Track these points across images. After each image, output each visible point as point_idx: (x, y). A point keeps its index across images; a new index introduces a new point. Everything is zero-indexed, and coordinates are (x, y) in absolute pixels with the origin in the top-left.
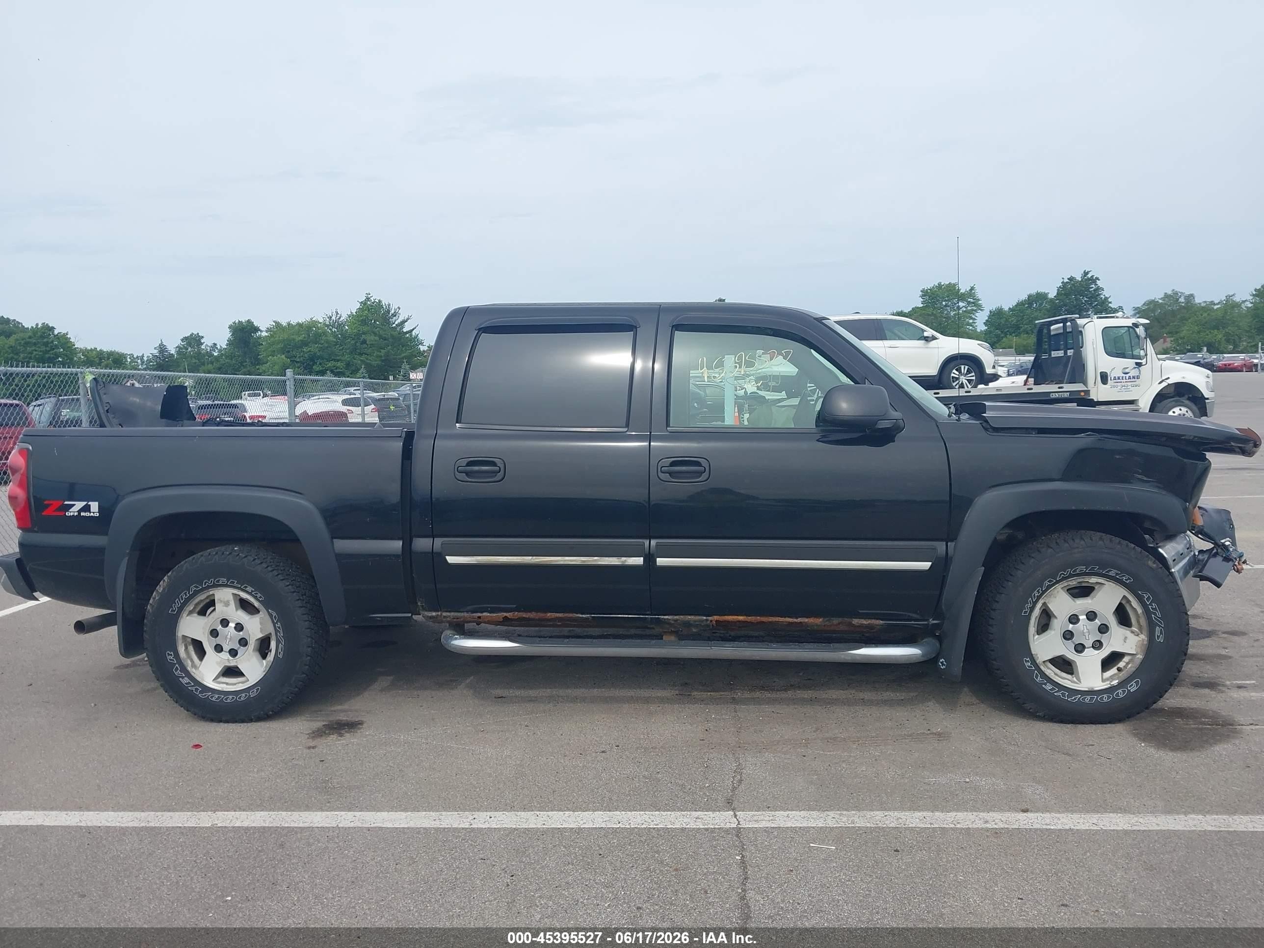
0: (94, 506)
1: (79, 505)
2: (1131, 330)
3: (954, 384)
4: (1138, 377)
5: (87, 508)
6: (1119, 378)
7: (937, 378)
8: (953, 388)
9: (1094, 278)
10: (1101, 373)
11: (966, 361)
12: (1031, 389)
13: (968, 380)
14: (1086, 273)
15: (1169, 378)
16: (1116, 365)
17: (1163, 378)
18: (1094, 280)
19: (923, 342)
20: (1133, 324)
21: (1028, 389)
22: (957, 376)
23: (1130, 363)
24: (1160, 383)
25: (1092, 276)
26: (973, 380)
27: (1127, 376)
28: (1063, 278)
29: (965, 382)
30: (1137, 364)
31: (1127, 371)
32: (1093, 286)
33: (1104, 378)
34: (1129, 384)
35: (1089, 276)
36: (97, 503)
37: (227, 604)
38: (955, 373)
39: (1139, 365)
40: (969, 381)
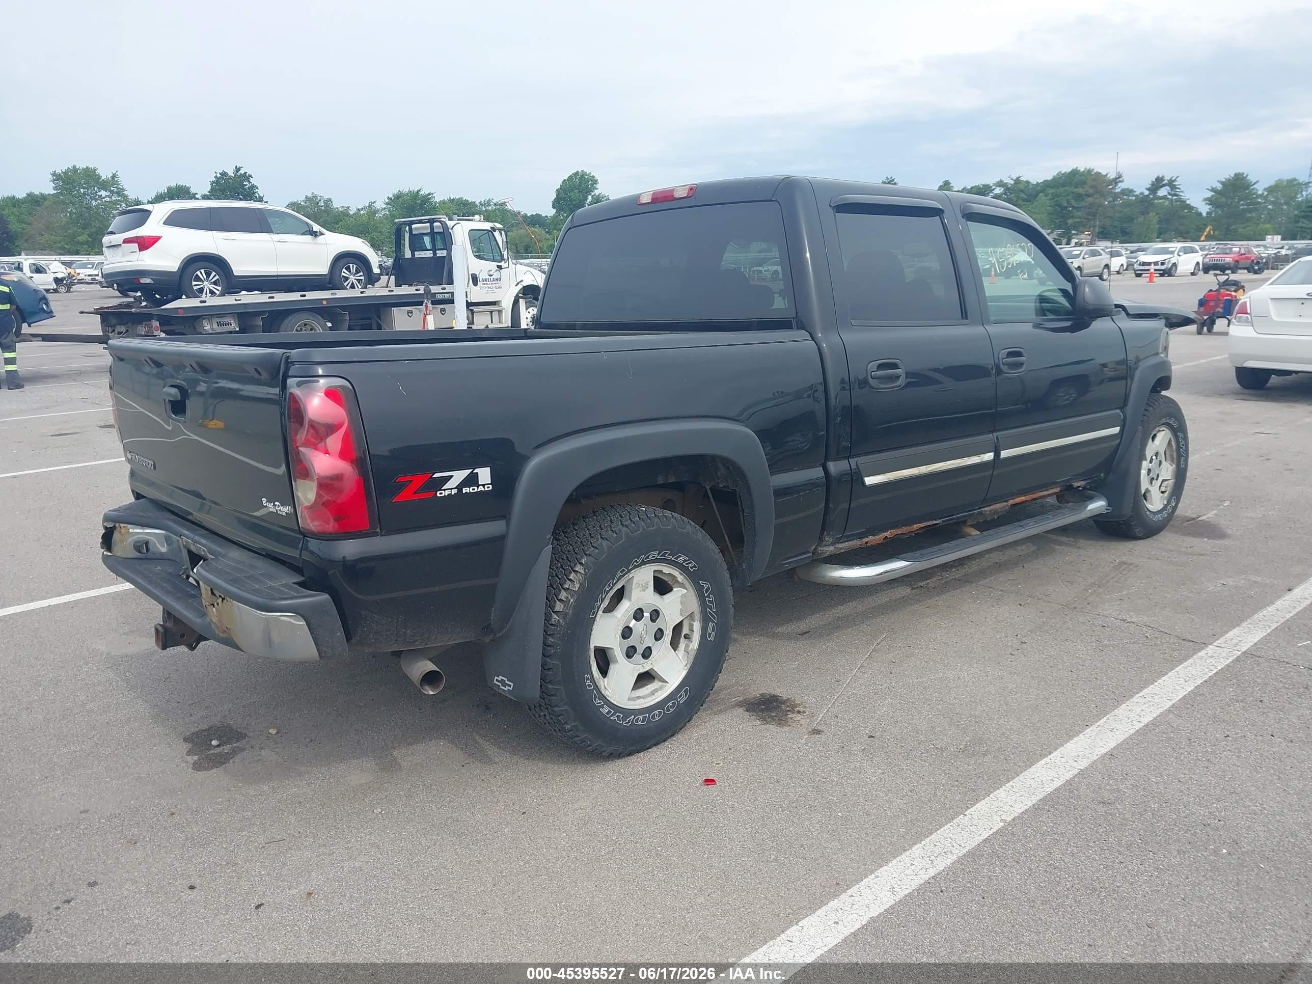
0: (484, 475)
1: (459, 476)
2: (490, 233)
3: (345, 284)
4: (500, 279)
5: (472, 480)
6: (486, 280)
7: (328, 277)
8: (345, 288)
9: (247, 175)
10: (472, 274)
11: (355, 260)
12: (392, 291)
13: (357, 280)
14: (238, 169)
15: (522, 281)
16: (483, 267)
17: (518, 281)
18: (247, 177)
19: (310, 237)
20: (491, 227)
21: (389, 291)
22: (347, 276)
23: (493, 265)
24: (517, 285)
25: (246, 173)
26: (362, 280)
27: (492, 277)
28: (216, 172)
29: (355, 282)
30: (498, 266)
31: (491, 273)
32: (247, 183)
33: (475, 279)
34: (494, 285)
35: (242, 171)
36: (489, 468)
37: (644, 588)
38: (345, 272)
39: (500, 267)
40: (359, 281)
